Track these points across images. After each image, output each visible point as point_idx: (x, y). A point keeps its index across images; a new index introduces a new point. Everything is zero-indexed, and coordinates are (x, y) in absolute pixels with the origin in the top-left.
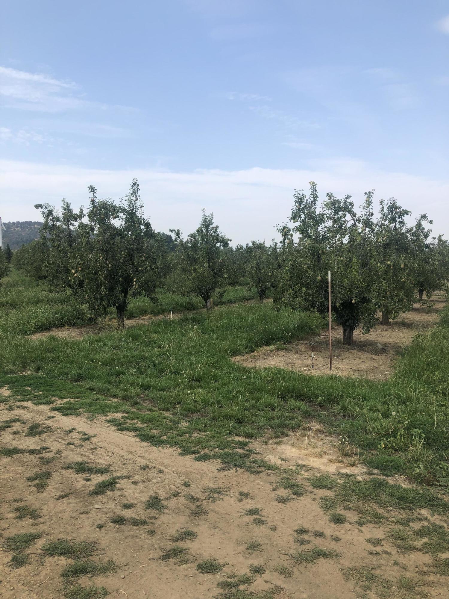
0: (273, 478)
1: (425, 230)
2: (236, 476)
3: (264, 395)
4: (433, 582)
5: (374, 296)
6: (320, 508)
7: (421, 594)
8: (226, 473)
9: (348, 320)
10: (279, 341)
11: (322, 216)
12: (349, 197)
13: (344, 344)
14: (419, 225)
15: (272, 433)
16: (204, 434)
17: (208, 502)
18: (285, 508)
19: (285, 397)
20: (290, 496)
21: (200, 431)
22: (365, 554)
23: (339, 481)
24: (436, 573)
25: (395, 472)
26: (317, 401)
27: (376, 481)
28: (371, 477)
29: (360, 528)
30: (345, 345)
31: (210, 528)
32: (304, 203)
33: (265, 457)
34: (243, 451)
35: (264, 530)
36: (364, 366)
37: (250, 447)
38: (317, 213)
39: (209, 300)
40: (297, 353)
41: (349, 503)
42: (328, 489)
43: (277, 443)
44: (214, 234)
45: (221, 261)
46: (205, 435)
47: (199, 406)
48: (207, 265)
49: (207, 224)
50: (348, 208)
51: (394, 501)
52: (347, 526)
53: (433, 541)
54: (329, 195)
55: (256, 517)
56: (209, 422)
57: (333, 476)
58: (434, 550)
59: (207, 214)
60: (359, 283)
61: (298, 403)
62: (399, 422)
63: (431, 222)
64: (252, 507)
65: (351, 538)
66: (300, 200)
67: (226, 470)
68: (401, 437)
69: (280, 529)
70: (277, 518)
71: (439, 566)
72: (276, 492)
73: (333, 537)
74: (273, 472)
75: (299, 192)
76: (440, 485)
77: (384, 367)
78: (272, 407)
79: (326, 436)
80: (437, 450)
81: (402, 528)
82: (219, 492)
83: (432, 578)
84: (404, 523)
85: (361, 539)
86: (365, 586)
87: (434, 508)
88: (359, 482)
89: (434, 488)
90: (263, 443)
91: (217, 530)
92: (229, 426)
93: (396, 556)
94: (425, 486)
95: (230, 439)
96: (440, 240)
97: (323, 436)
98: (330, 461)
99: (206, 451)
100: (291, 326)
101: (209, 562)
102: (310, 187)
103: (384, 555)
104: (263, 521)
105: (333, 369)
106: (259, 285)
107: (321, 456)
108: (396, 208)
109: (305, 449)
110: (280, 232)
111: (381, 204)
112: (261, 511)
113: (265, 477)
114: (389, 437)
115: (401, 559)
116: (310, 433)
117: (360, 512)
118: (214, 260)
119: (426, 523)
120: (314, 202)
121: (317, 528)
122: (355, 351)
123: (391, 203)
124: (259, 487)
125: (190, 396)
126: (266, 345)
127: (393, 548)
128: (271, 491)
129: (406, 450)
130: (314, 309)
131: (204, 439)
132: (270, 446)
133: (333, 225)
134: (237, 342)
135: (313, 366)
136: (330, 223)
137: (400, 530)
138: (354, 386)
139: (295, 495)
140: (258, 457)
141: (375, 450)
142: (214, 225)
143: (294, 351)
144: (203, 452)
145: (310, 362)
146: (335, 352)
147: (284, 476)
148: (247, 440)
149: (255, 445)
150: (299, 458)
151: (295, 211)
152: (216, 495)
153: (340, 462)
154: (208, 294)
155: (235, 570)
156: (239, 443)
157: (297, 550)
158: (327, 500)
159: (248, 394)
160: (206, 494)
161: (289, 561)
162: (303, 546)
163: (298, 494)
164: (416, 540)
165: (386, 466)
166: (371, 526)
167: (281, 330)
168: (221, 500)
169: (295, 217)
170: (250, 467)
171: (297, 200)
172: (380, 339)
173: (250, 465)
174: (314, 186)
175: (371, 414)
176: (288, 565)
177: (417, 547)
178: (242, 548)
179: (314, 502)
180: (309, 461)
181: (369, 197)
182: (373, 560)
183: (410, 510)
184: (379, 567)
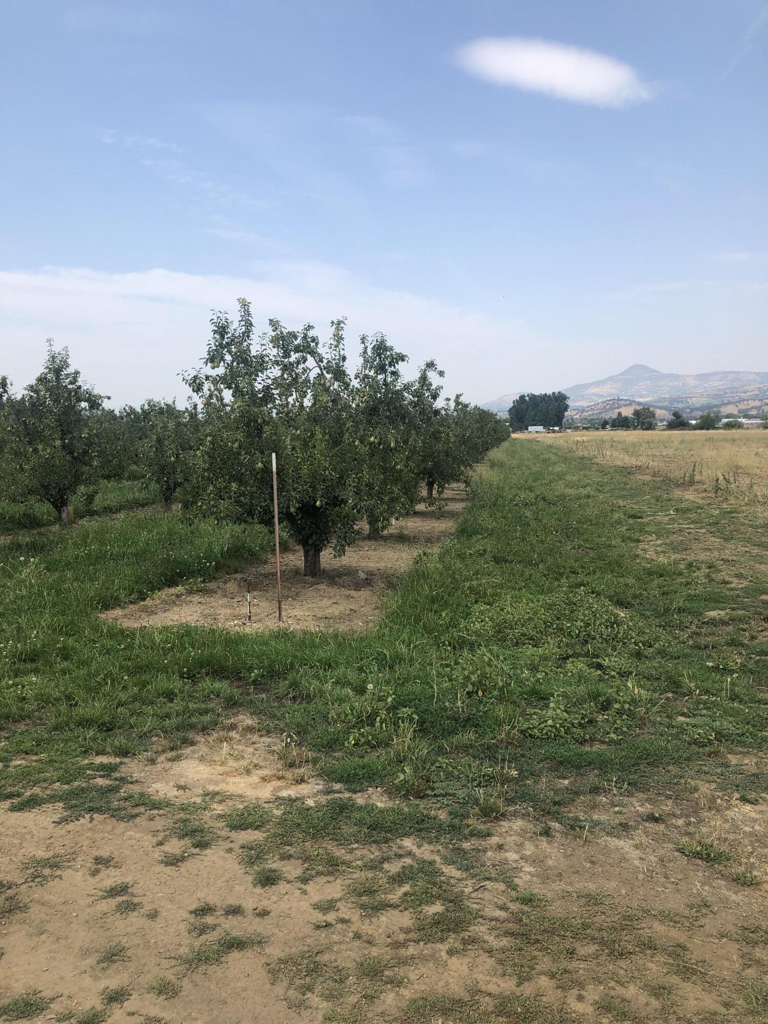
0: (159, 824)
1: (433, 387)
2: (90, 829)
3: (157, 676)
4: (413, 957)
5: (351, 494)
6: (239, 863)
7: (392, 982)
8: (71, 826)
9: (311, 535)
10: (193, 576)
11: (261, 358)
12: (310, 327)
13: (305, 575)
14: (424, 379)
15: (165, 742)
16: (35, 758)
17: (30, 887)
18: (176, 874)
19: (194, 675)
20: (188, 851)
21: (27, 753)
22: (308, 930)
23: (275, 811)
24: (417, 942)
25: (367, 784)
26: (251, 677)
27: (335, 803)
28: (329, 797)
29: (303, 886)
30: (307, 578)
31: (31, 936)
32: (229, 335)
33: (149, 788)
34: (108, 782)
35: (135, 920)
36: (335, 611)
37: (123, 771)
38: (253, 353)
39: (65, 508)
40: (225, 596)
41: (289, 848)
42: (255, 829)
43: (172, 760)
44: (70, 387)
45: (87, 436)
46: (36, 761)
47: (30, 707)
48: (58, 443)
49: (57, 367)
50: (309, 346)
51: (363, 833)
52: (282, 887)
53: (417, 888)
54: (274, 324)
55: (120, 899)
56: (46, 736)
57: (266, 805)
58: (418, 903)
59: (57, 348)
60: (327, 472)
61: (217, 685)
62: (380, 699)
63: (441, 374)
64: (115, 881)
65: (287, 906)
66: (221, 330)
67: (72, 821)
68: (381, 723)
69: (165, 914)
70: (160, 895)
71: (424, 929)
72: (162, 847)
73: (257, 911)
74: (161, 812)
75: (219, 314)
76: (435, 795)
77: (367, 609)
78: (170, 696)
79: (261, 736)
80: (436, 738)
81: (370, 875)
82: (54, 864)
83: (412, 950)
84: (374, 866)
85: (305, 905)
86: (303, 986)
87: (423, 834)
88: (308, 810)
89: (425, 801)
90: (146, 763)
91: (43, 937)
92: (85, 739)
93: (359, 924)
94: (414, 801)
95: (86, 762)
96: (457, 403)
97: (255, 738)
98: (264, 779)
99: (37, 790)
100: (216, 549)
101: (23, 999)
102: (238, 307)
103: (339, 926)
104: (135, 905)
105: (284, 619)
106: (163, 478)
107: (248, 772)
108: (386, 349)
109: (222, 764)
110: (190, 385)
111: (363, 342)
112: (132, 886)
113: (145, 823)
114: (363, 727)
115: (366, 928)
116: (233, 734)
117: (307, 859)
118: (72, 433)
119: (408, 861)
120: (247, 334)
121: (232, 901)
122: (322, 586)
123: (377, 341)
124: (133, 842)
125: (12, 690)
126: (169, 586)
127: (354, 910)
128: (153, 847)
129: (387, 745)
130: (253, 519)
131: (34, 768)
132: (159, 767)
133: (283, 375)
134: (113, 583)
135: (250, 617)
136: (276, 372)
137: (367, 879)
138: (313, 645)
139: (196, 848)
140: (136, 789)
141: (340, 750)
142: (70, 370)
143: (220, 592)
144: (28, 794)
145: (245, 610)
146: (290, 589)
147: (178, 816)
148: (118, 760)
149: (133, 768)
150: (210, 781)
151: (214, 348)
152: (47, 871)
153: (279, 778)
154: (62, 497)
155: (74, 1004)
156: (103, 767)
157: (191, 945)
158: (251, 849)
159: (126, 678)
160: (28, 871)
161: (175, 969)
162: (204, 936)
163: (203, 845)
164: (391, 891)
165: (356, 775)
166: (322, 880)
167: (198, 557)
168: (57, 880)
169: (214, 358)
170: (119, 809)
171: (216, 329)
172: (363, 564)
173: (119, 804)
174: (245, 305)
175: (338, 691)
176: (174, 976)
177: (392, 902)
178: (91, 961)
179: (229, 855)
180: (227, 783)
181: (337, 328)
182: (321, 938)
183: (386, 842)
184: (329, 948)
